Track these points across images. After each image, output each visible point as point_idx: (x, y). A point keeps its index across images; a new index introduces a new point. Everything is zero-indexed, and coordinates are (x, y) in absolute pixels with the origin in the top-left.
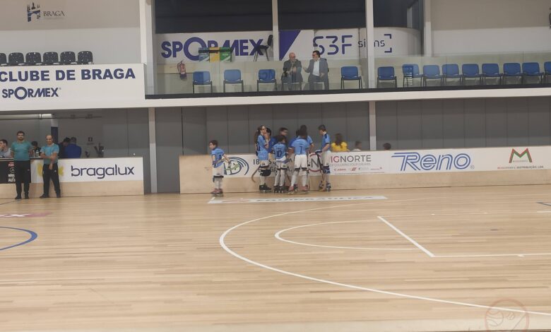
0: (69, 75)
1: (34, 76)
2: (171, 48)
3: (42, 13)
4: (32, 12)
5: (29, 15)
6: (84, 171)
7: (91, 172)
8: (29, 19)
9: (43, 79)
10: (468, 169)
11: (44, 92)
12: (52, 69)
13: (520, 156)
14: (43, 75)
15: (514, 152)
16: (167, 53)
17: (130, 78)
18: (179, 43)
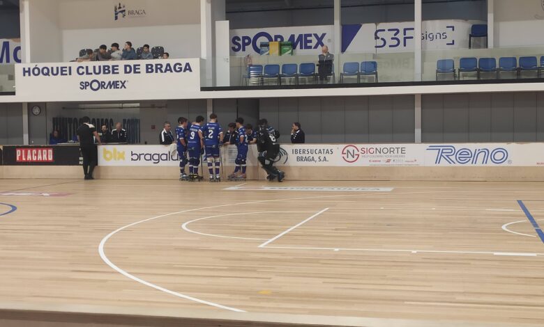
0: (135, 69)
1: (106, 70)
2: (241, 42)
3: (127, 12)
4: (119, 11)
5: (116, 14)
6: (142, 157)
7: (148, 157)
8: (116, 18)
9: (113, 73)
10: (505, 164)
11: (114, 85)
12: (121, 64)
14: (113, 69)
16: (237, 47)
17: (188, 71)
18: (248, 38)
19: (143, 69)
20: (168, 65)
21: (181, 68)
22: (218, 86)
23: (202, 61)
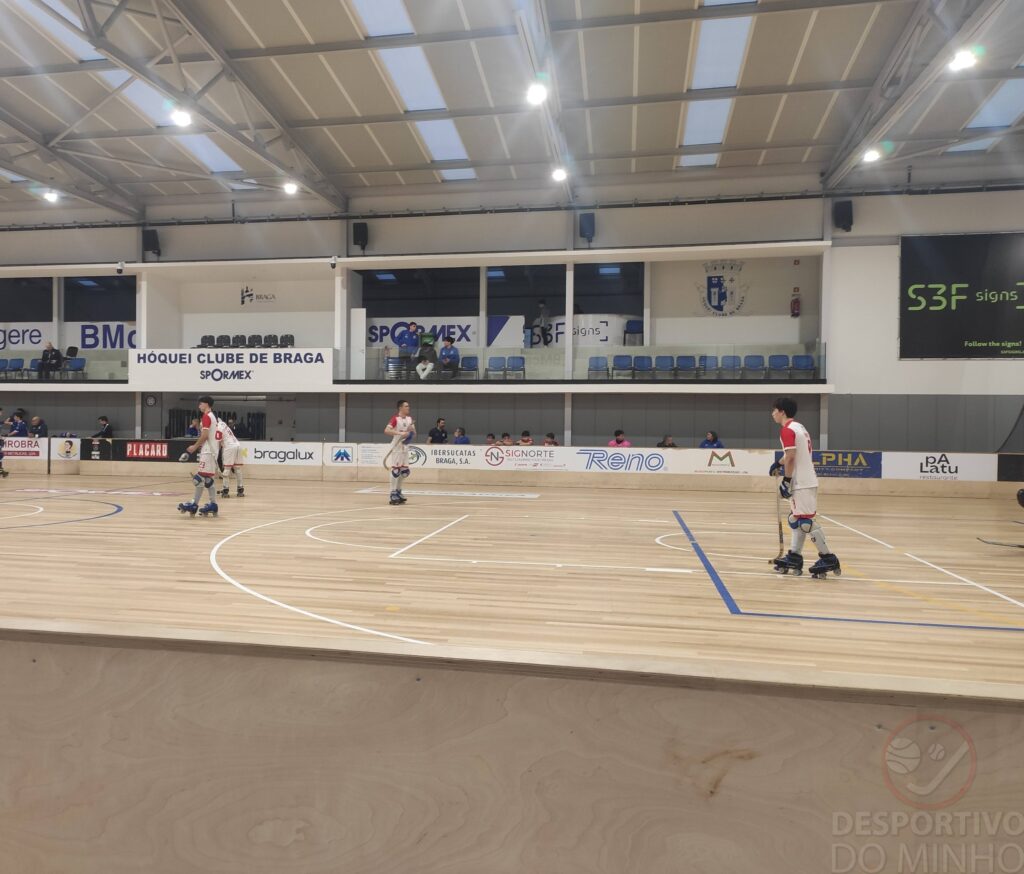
0: (262, 358)
1: (230, 359)
2: (378, 332)
3: (254, 296)
4: (246, 295)
5: (243, 298)
6: (267, 454)
7: (273, 455)
8: (243, 302)
9: (238, 362)
10: (661, 471)
11: (238, 375)
12: (246, 352)
13: (721, 459)
14: (238, 358)
15: (714, 454)
16: (374, 337)
17: (319, 363)
18: (386, 328)
19: (270, 358)
20: (298, 355)
21: (312, 359)
22: (352, 378)
23: (336, 352)
